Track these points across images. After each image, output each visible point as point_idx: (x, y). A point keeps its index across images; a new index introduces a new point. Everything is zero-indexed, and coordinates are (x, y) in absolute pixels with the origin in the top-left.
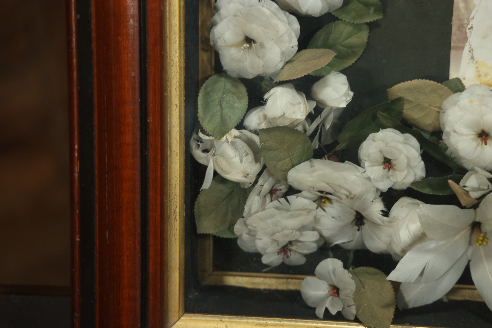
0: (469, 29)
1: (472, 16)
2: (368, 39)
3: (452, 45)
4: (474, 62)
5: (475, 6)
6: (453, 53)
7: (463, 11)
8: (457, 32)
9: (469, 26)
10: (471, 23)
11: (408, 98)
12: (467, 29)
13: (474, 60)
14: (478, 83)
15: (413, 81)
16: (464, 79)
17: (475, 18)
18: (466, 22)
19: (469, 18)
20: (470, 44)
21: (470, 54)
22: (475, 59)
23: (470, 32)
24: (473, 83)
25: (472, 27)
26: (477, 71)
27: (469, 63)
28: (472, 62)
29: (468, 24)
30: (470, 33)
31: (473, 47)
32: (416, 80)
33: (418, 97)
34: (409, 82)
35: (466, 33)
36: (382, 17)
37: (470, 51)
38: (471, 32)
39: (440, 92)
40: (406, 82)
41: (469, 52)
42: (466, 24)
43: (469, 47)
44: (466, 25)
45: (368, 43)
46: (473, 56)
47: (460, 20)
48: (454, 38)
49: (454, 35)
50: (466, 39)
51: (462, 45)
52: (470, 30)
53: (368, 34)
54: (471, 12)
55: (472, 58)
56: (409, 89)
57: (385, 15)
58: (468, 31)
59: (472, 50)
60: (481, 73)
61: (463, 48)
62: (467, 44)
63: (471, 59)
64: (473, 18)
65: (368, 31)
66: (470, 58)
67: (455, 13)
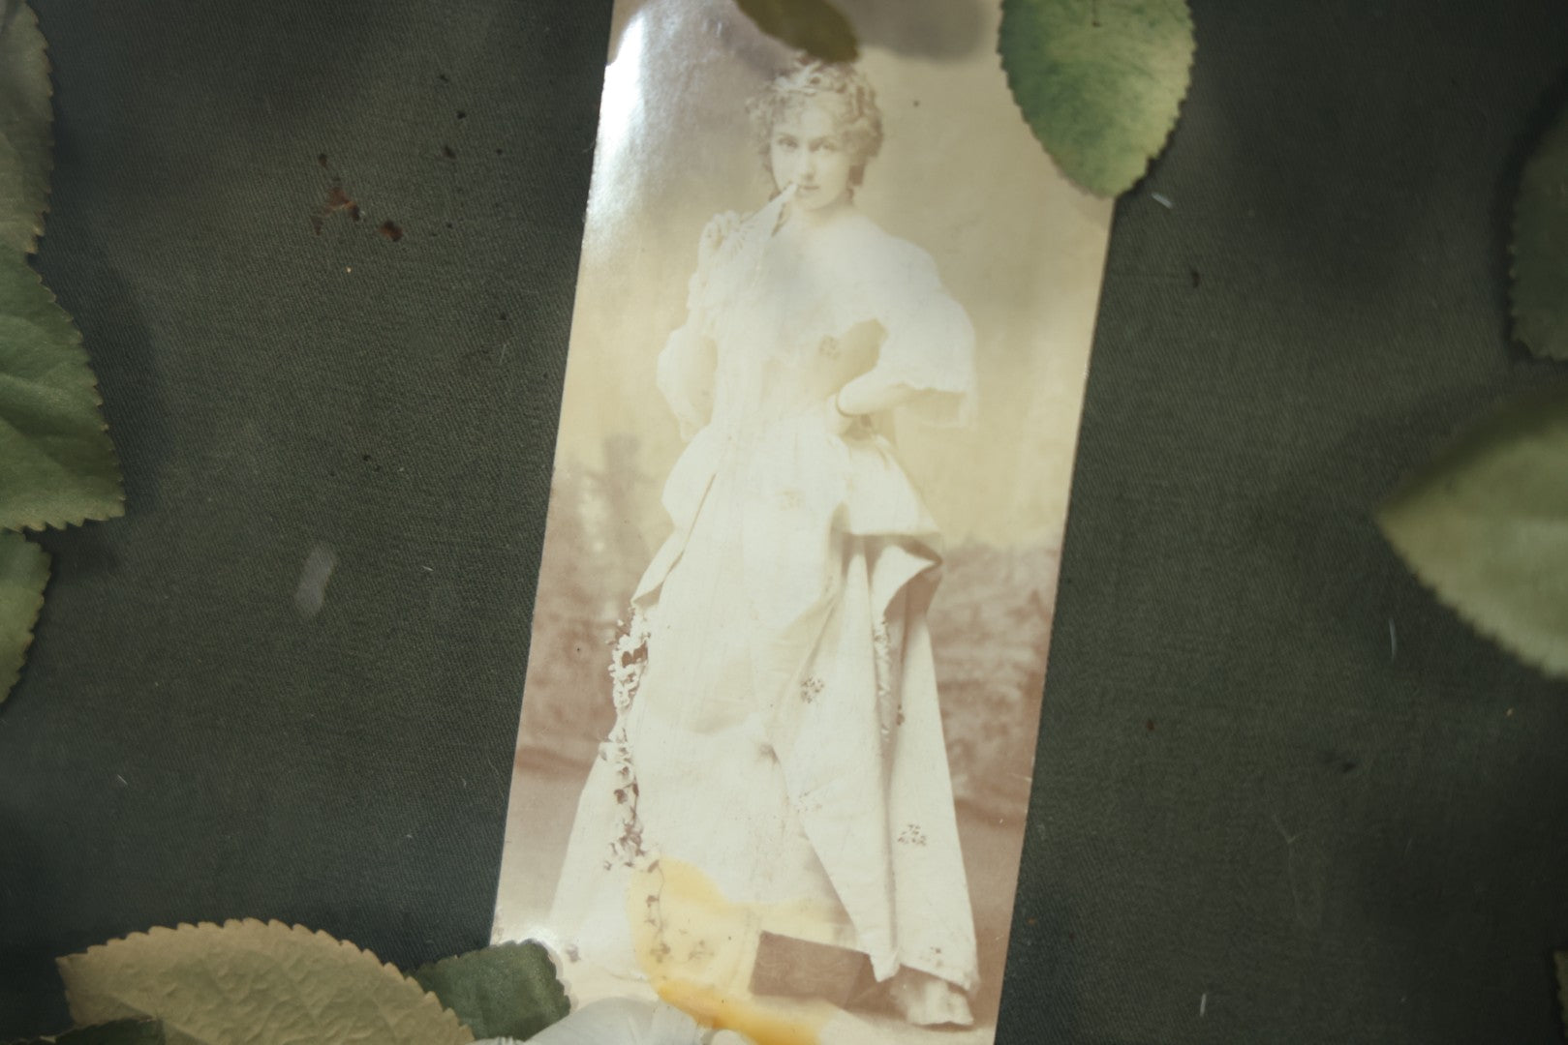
0: (627, 659)
1: (644, 588)
2: (35, 630)
3: (524, 739)
4: (639, 861)
5: (669, 526)
6: (523, 790)
7: (599, 546)
8: (559, 671)
9: (629, 644)
10: (637, 627)
11: (189, 1030)
12: (617, 656)
13: (640, 852)
14: (650, 995)
15: (231, 925)
16: (574, 956)
17: (664, 596)
18: (610, 612)
19: (629, 598)
20: (623, 750)
21: (622, 812)
22: (643, 847)
23: (631, 676)
24: (618, 991)
25: (642, 653)
26: (652, 922)
27: (609, 868)
28: (629, 865)
29: (624, 631)
30: (632, 685)
31: (641, 772)
32: (251, 924)
33: (256, 1029)
34: (207, 928)
35: (607, 680)
36: (117, 511)
37: (620, 795)
38: (635, 678)
39: (392, 1021)
40: (185, 928)
41: (614, 798)
42: (614, 625)
43: (620, 767)
44: (611, 633)
45: (31, 651)
46: (636, 829)
47: (580, 597)
48: (534, 699)
49: (541, 682)
50: (602, 716)
51: (576, 748)
52: (630, 668)
53: (40, 601)
54: (646, 562)
55: (632, 836)
56: (199, 977)
57: (138, 498)
58: (619, 672)
59: (636, 790)
60: (669, 937)
61: (581, 769)
62: (610, 748)
63: (623, 840)
64: (654, 597)
65: (42, 586)
66: (622, 834)
67: (553, 552)
